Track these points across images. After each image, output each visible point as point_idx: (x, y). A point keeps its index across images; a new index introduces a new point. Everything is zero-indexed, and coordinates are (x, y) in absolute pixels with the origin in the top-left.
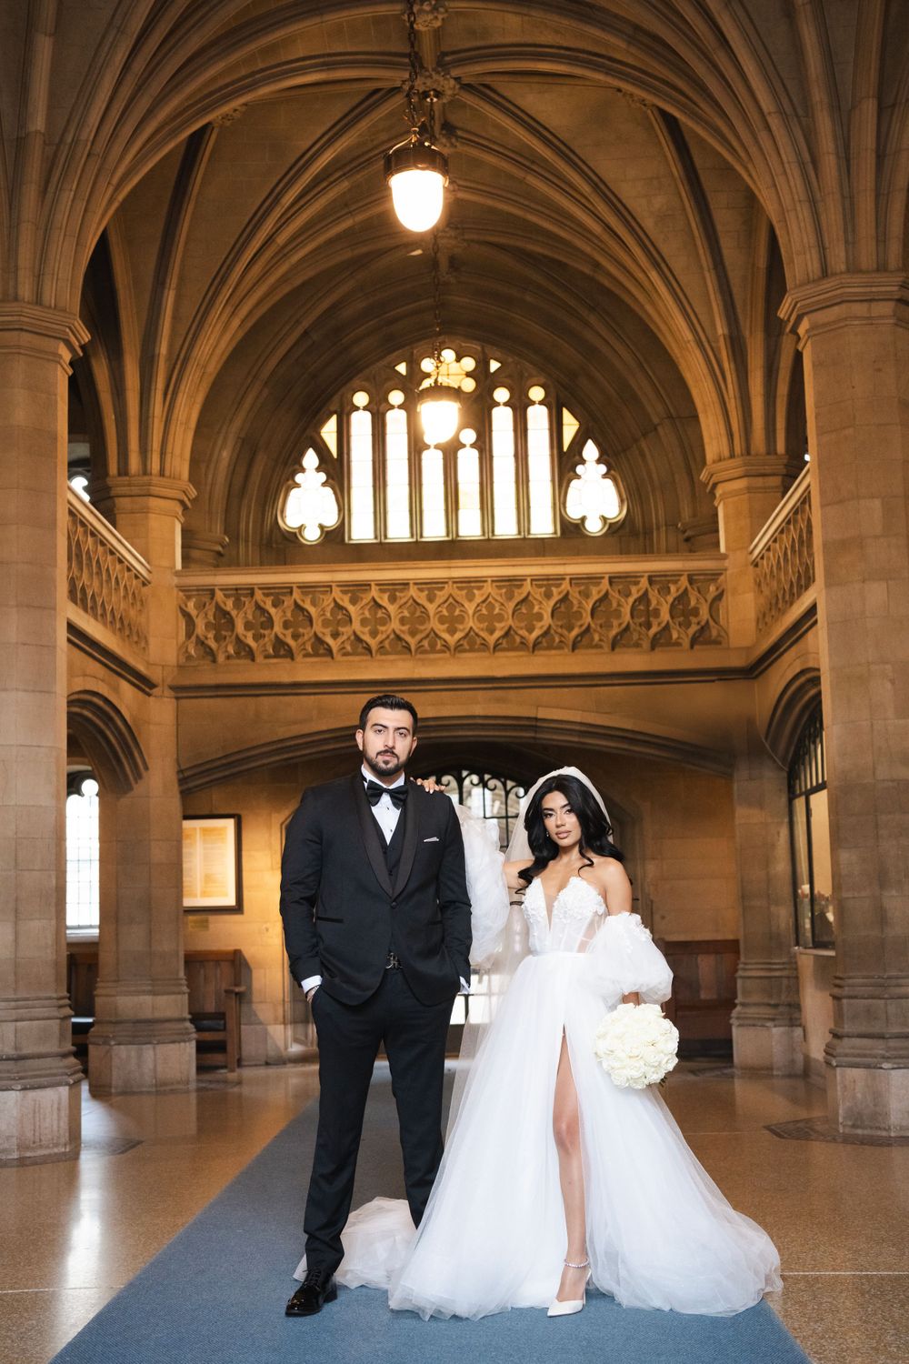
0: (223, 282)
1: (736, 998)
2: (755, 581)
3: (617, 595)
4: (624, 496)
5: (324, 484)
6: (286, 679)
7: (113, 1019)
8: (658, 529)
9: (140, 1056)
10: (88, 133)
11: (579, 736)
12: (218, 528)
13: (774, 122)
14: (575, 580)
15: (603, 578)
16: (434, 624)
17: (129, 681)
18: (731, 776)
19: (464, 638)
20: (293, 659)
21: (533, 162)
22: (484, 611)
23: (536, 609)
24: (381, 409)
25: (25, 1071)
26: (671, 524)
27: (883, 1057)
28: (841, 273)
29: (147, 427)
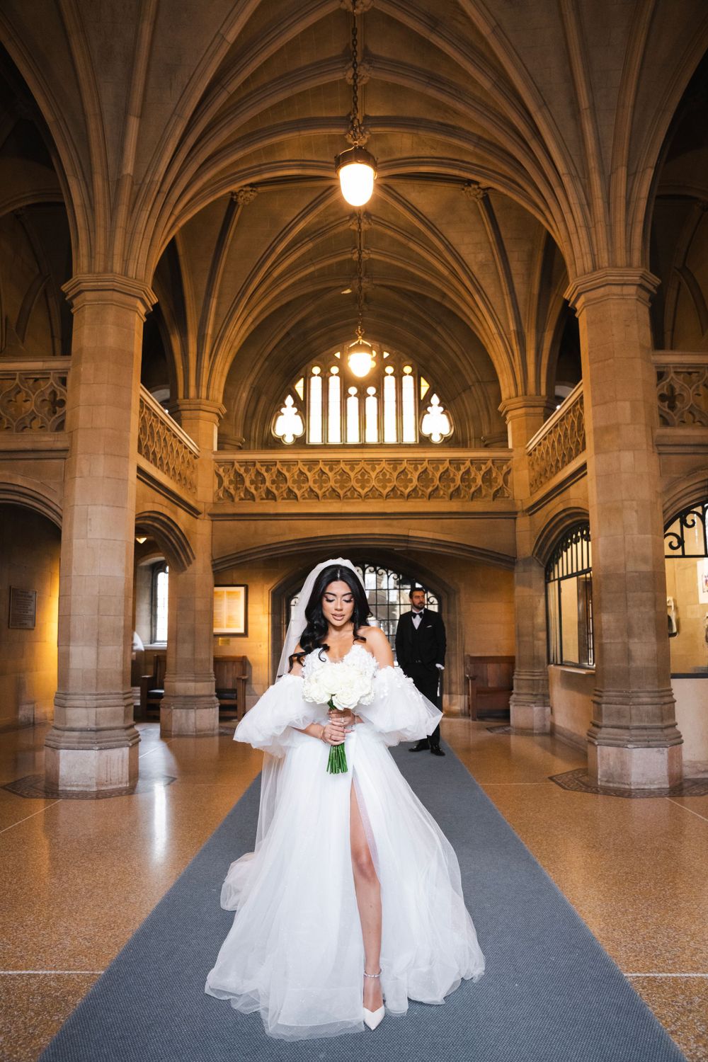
0: (243, 294)
1: (512, 689)
2: (529, 463)
3: (453, 470)
4: (452, 423)
5: (296, 414)
6: (272, 511)
7: (173, 695)
8: (470, 440)
9: (187, 716)
10: (159, 177)
11: (431, 546)
12: (240, 435)
13: (566, 180)
14: (431, 461)
15: (446, 460)
16: (353, 483)
17: (183, 509)
18: (513, 569)
19: (370, 491)
20: (276, 500)
21: (413, 235)
22: (381, 477)
23: (409, 476)
24: (327, 375)
25: (101, 738)
26: (477, 438)
27: (628, 741)
28: (606, 267)
29: (200, 373)
